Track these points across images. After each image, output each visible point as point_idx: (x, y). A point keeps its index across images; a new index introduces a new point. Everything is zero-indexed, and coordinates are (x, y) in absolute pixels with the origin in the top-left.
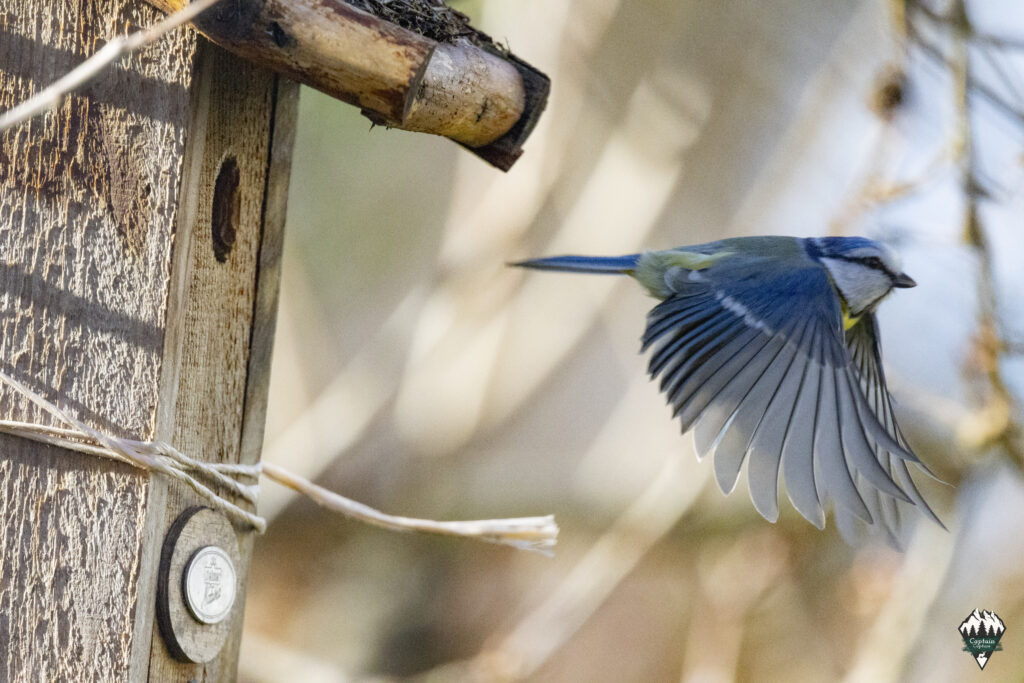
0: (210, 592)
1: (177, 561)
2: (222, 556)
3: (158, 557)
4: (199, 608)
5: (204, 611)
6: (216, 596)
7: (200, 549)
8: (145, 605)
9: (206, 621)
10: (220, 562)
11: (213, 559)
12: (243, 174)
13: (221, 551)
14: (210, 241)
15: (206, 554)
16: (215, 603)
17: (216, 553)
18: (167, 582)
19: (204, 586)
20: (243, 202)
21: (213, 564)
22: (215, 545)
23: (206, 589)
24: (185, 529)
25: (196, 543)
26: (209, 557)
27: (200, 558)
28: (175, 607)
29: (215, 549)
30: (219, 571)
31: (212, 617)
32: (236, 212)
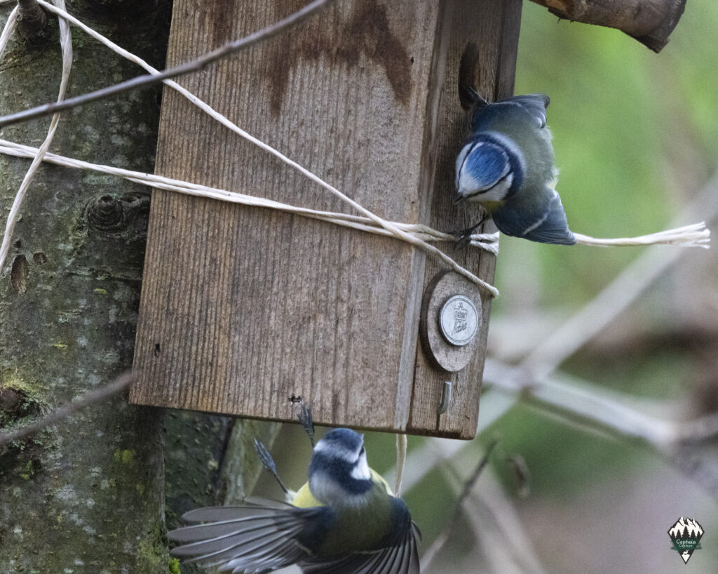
0: (458, 325)
1: (434, 303)
2: (467, 302)
3: (419, 301)
4: (450, 335)
5: (454, 337)
6: (463, 328)
7: (451, 296)
8: (410, 332)
9: (455, 343)
10: (465, 305)
11: (461, 304)
12: (481, 53)
13: (467, 299)
14: (457, 96)
15: (455, 300)
16: (462, 332)
17: (463, 300)
18: (427, 317)
19: (453, 321)
20: (482, 71)
21: (461, 307)
22: (462, 294)
23: (456, 324)
24: (439, 283)
25: (448, 292)
26: (458, 302)
27: (451, 302)
28: (432, 334)
29: (462, 297)
30: (465, 312)
31: (460, 342)
32: (477, 77)
